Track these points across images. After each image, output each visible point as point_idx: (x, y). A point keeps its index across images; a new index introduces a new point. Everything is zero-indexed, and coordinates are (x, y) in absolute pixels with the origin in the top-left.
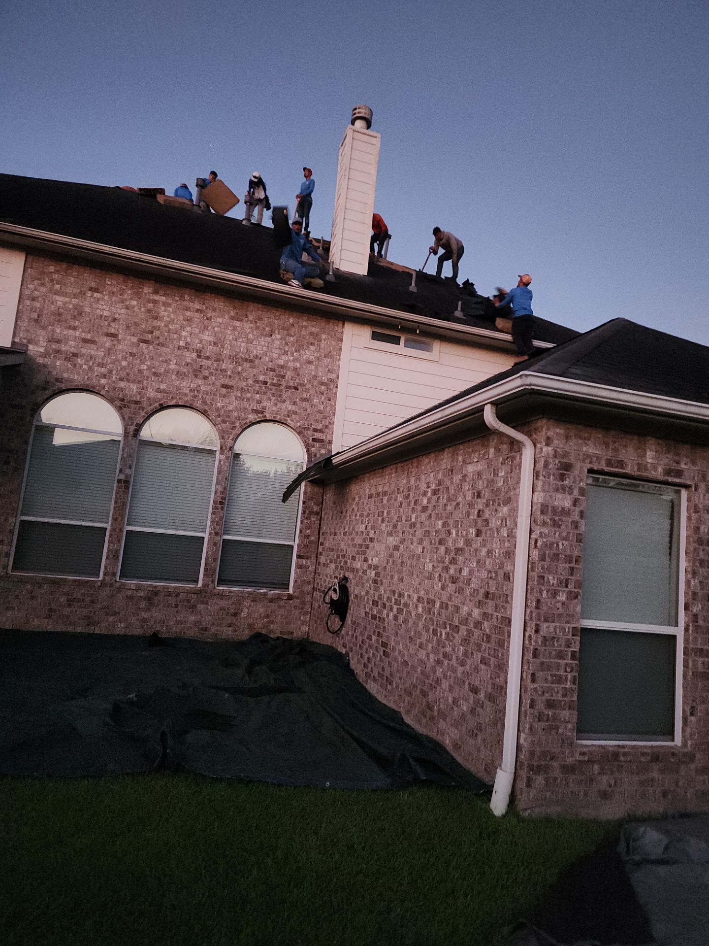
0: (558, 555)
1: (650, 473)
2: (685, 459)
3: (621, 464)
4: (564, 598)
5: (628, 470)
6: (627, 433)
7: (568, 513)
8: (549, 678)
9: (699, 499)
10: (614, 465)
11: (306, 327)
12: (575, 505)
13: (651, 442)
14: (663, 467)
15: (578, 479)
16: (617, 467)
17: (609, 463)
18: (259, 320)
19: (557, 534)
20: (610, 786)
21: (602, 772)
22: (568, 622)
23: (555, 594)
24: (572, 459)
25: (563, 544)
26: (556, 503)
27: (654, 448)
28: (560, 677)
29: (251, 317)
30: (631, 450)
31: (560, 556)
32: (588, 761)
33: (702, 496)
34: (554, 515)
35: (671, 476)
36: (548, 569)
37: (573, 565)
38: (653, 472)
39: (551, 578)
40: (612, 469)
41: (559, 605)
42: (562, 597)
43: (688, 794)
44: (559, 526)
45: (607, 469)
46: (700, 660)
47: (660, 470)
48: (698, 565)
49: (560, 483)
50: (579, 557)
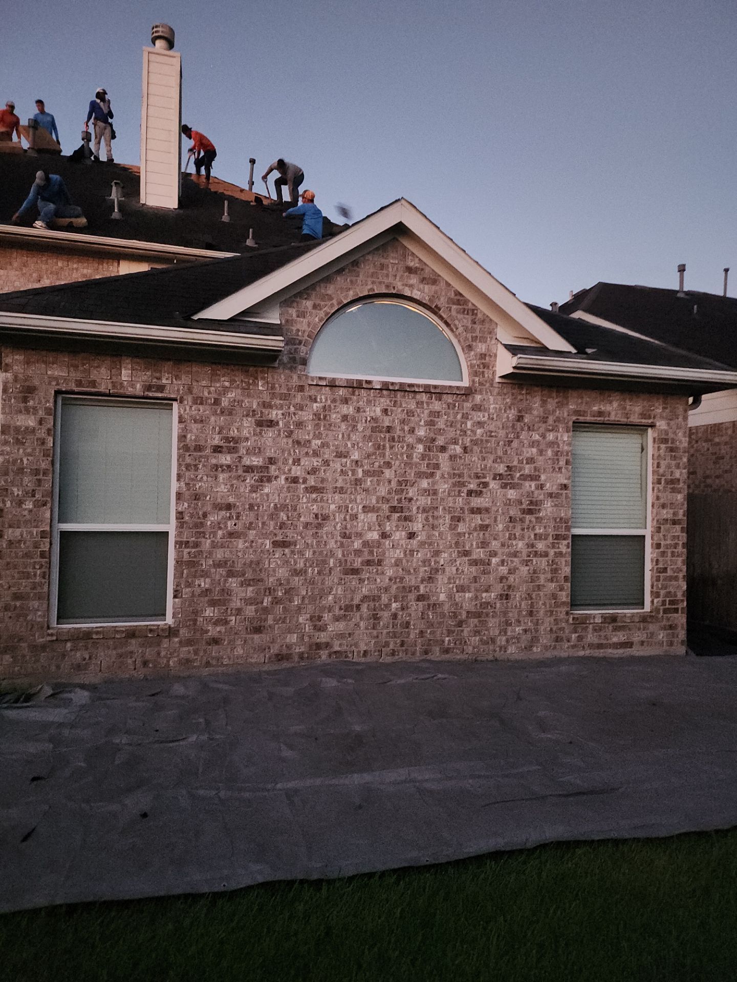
0: (23, 469)
1: (128, 390)
2: (167, 375)
3: (93, 383)
4: (31, 507)
5: (102, 389)
6: (98, 354)
7: (33, 431)
8: (16, 575)
9: (185, 410)
10: (85, 385)
11: (77, 269)
12: (41, 423)
13: (127, 361)
14: (142, 383)
15: (43, 401)
16: (87, 387)
17: (79, 383)
18: (24, 266)
19: (21, 451)
20: (84, 659)
21: (75, 649)
22: (37, 527)
23: (20, 503)
24: (36, 382)
25: (28, 460)
26: (18, 424)
27: (130, 366)
28: (28, 573)
29: (15, 265)
30: (103, 370)
31: (25, 470)
32: (57, 640)
33: (188, 408)
34: (16, 434)
35: (153, 392)
36: (12, 482)
37: (41, 477)
38: (130, 389)
39: (15, 489)
40: (83, 389)
41: (26, 513)
42: (29, 505)
43: (171, 662)
44: (23, 444)
45: (76, 389)
46: (187, 550)
47: (138, 386)
48: (184, 469)
49: (22, 405)
50: (47, 469)
